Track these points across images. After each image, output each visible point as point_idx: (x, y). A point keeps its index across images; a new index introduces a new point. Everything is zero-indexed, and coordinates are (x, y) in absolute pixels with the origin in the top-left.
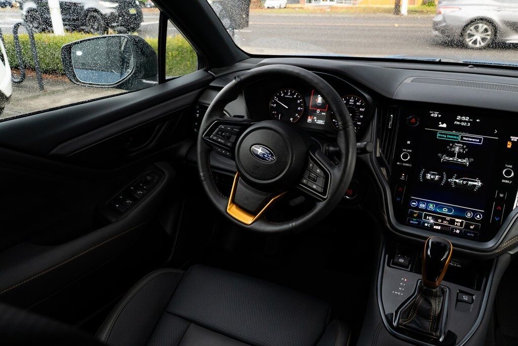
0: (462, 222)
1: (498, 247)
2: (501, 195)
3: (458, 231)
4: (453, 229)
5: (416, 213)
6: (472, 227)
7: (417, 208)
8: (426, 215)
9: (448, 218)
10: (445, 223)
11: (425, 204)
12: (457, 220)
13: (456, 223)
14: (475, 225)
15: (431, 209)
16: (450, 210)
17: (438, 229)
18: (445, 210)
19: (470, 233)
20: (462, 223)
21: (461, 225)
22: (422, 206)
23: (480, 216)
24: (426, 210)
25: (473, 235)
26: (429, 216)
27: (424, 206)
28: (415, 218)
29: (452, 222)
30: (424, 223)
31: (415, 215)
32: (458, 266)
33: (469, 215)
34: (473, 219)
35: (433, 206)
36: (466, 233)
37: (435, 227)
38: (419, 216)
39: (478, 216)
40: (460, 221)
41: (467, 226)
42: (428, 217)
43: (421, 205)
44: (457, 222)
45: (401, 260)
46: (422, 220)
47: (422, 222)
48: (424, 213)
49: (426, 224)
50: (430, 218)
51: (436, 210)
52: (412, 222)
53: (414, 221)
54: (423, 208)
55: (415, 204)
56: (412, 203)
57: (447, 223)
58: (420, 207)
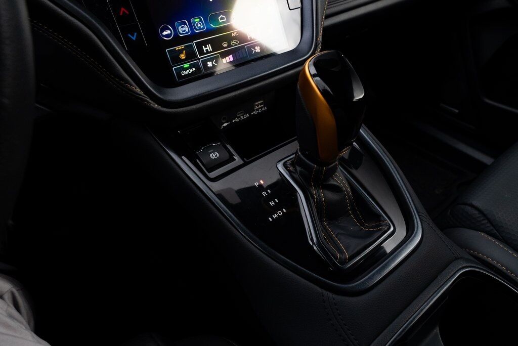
3: (258, 49)
4: (249, 48)
5: (181, 51)
7: (178, 40)
9: (234, 33)
11: (185, 24)
15: (200, 28)
17: (231, 62)
18: (222, 20)
22: (184, 30)
24: (193, 36)
26: (205, 43)
27: (186, 28)
28: (185, 61)
30: (205, 63)
31: (183, 56)
32: (263, 109)
35: (201, 20)
37: (224, 61)
38: (191, 56)
42: (205, 49)
43: (181, 30)
45: (214, 155)
46: (199, 59)
47: (201, 65)
48: (194, 42)
49: (208, 63)
50: (209, 47)
51: (208, 26)
52: (185, 73)
53: (187, 69)
54: (187, 33)
55: (169, 32)
56: (163, 34)
57: (237, 42)
58: (181, 34)
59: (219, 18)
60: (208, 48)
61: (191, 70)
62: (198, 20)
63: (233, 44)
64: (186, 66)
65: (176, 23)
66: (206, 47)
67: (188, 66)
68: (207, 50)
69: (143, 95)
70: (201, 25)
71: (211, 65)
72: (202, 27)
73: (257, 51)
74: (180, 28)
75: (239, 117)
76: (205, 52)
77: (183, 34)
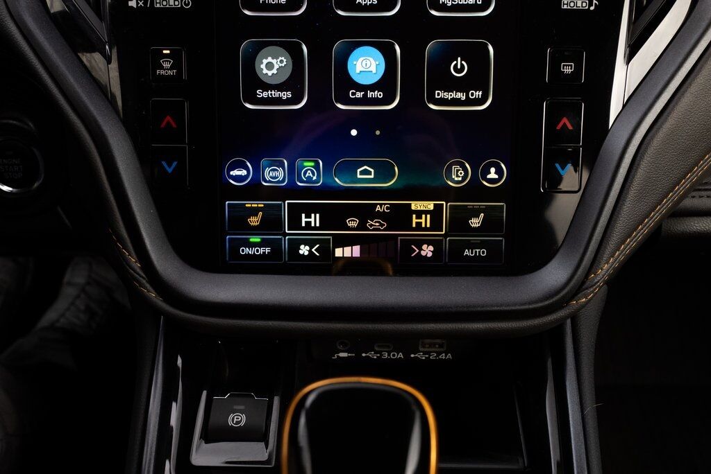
0: (438, 208)
1: (583, 283)
2: (568, 69)
3: (427, 251)
4: (407, 244)
5: (254, 212)
6: (475, 222)
7: (255, 189)
8: (295, 212)
9: (382, 206)
10: (376, 227)
11: (281, 165)
12: (416, 205)
13: (415, 220)
14: (486, 210)
15: (309, 180)
16: (384, 172)
17: (352, 258)
18: (365, 176)
19: (472, 246)
20: (436, 214)
21: (436, 224)
22: (274, 175)
23: (499, 171)
25: (483, 252)
26: (309, 210)
27: (280, 174)
28: (255, 230)
29: (400, 217)
30: (295, 245)
31: (254, 221)
32: (443, 356)
33: (457, 176)
34: (474, 190)
35: (317, 166)
36: (457, 248)
37: (339, 252)
38: (271, 223)
39: (493, 175)
40: (430, 206)
41: (459, 222)
42: (304, 220)
43: (268, 174)
44: (419, 214)
45: (237, 418)
46: (285, 235)
47: (285, 245)
48: (287, 202)
49: (302, 247)
50: (315, 220)
51: (329, 181)
52: (247, 251)
53: (255, 246)
54: (279, 182)
55: (244, 172)
56: (232, 173)
57: (382, 225)
58: (266, 181)
59: (359, 170)
60: (312, 220)
61: (261, 251)
62: (312, 164)
63: (371, 225)
64: (255, 239)
65: (263, 161)
66: (308, 216)
67: (258, 240)
68: (308, 223)
69: (138, 270)
70: (313, 174)
71: (306, 253)
72: (315, 178)
73: (423, 253)
74: (267, 170)
75: (380, 352)
76: (303, 225)
77: (270, 182)
